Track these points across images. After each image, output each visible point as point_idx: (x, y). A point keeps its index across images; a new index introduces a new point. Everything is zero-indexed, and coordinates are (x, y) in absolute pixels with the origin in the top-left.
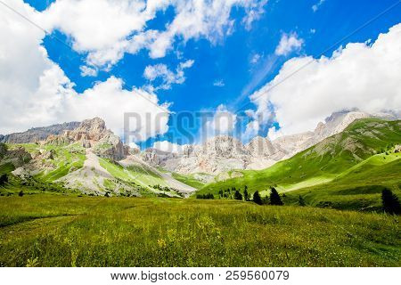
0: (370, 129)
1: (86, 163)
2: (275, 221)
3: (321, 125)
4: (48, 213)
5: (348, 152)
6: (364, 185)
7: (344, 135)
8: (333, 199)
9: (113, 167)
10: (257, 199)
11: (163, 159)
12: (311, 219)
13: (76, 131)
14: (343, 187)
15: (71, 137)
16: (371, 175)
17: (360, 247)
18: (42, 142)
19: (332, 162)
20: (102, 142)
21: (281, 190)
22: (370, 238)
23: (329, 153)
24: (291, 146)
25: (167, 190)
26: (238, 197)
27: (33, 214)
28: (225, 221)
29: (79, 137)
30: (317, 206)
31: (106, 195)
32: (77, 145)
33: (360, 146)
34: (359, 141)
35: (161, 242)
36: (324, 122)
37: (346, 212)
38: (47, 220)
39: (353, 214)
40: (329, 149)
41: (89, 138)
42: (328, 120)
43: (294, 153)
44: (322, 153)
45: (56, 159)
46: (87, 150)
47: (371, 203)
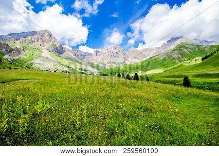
0: (187, 48)
1: (43, 55)
2: (135, 87)
3: (164, 44)
4: (26, 77)
5: (174, 59)
6: (177, 74)
7: (174, 50)
8: (162, 79)
9: (57, 58)
10: (128, 78)
11: (84, 55)
12: (151, 87)
13: (35, 36)
14: (167, 74)
15: (33, 40)
16: (181, 70)
17: (169, 99)
18: (17, 42)
19: (165, 63)
20: (50, 44)
21: (139, 74)
22: (174, 96)
23: (165, 58)
24: (148, 54)
25: (85, 70)
26: (119, 76)
27: (18, 78)
28: (112, 85)
29: (38, 40)
30: (155, 82)
31: (55, 71)
32: (37, 45)
33: (180, 56)
34: (180, 54)
35: (82, 92)
36: (166, 43)
37: (166, 85)
38: (25, 81)
39: (169, 86)
40: (165, 56)
41: (43, 41)
42: (168, 42)
43: (149, 57)
44: (162, 58)
45: (26, 51)
46: (43, 48)
47: (178, 82)
